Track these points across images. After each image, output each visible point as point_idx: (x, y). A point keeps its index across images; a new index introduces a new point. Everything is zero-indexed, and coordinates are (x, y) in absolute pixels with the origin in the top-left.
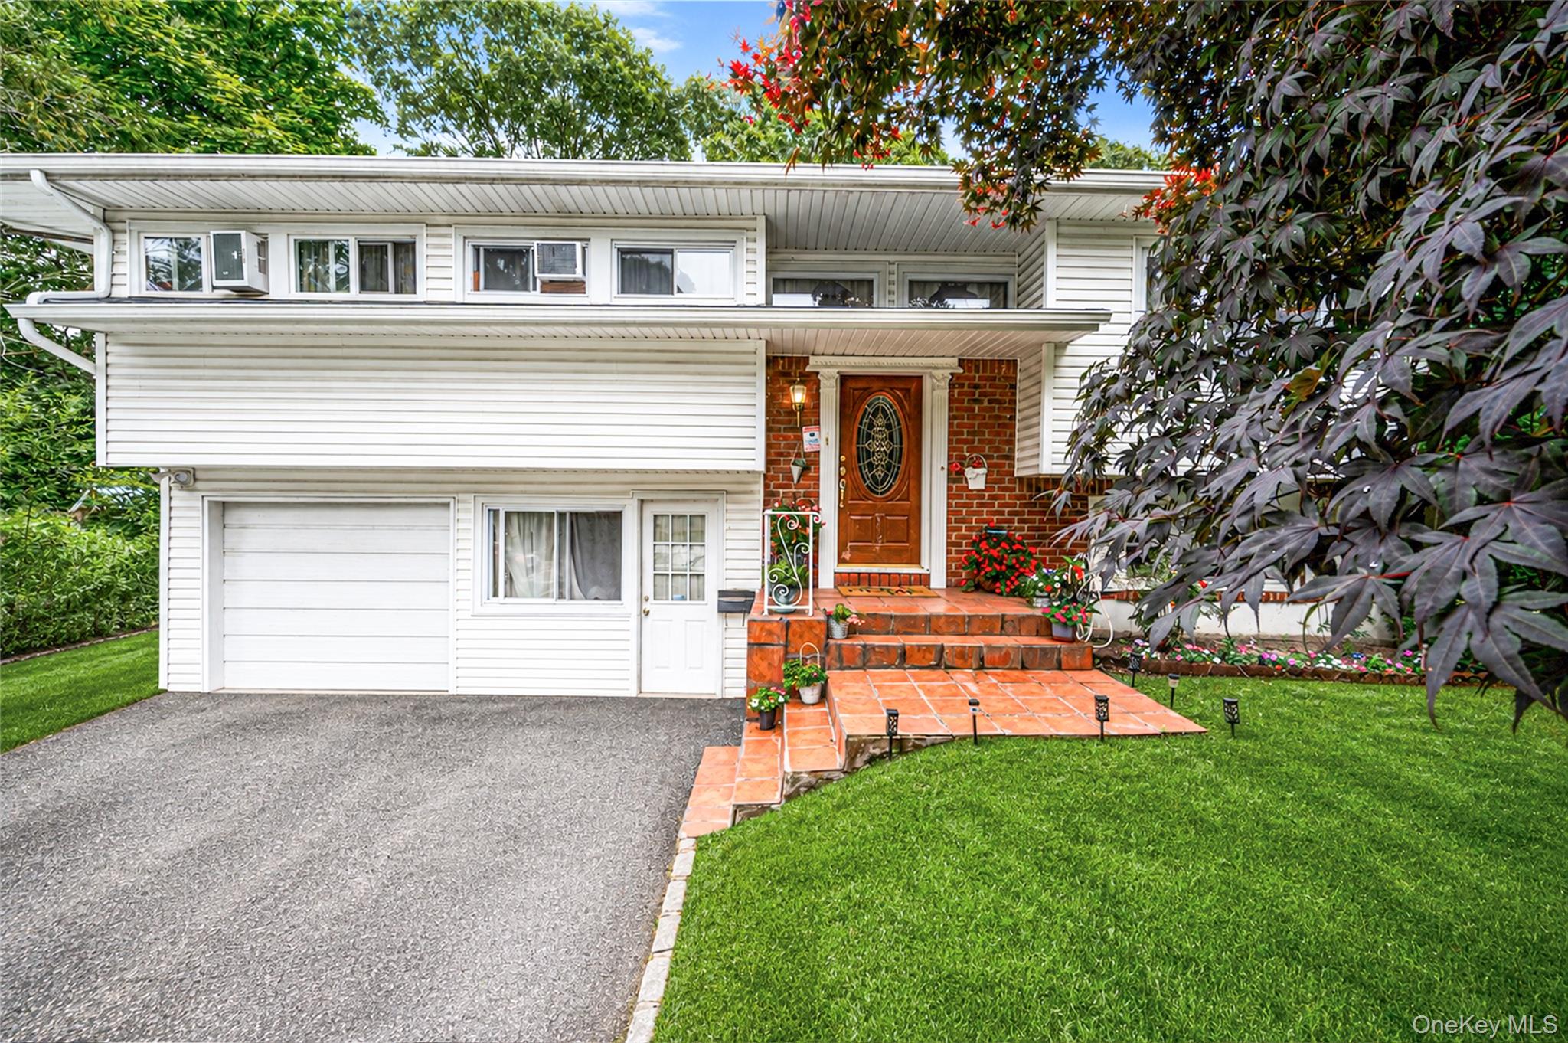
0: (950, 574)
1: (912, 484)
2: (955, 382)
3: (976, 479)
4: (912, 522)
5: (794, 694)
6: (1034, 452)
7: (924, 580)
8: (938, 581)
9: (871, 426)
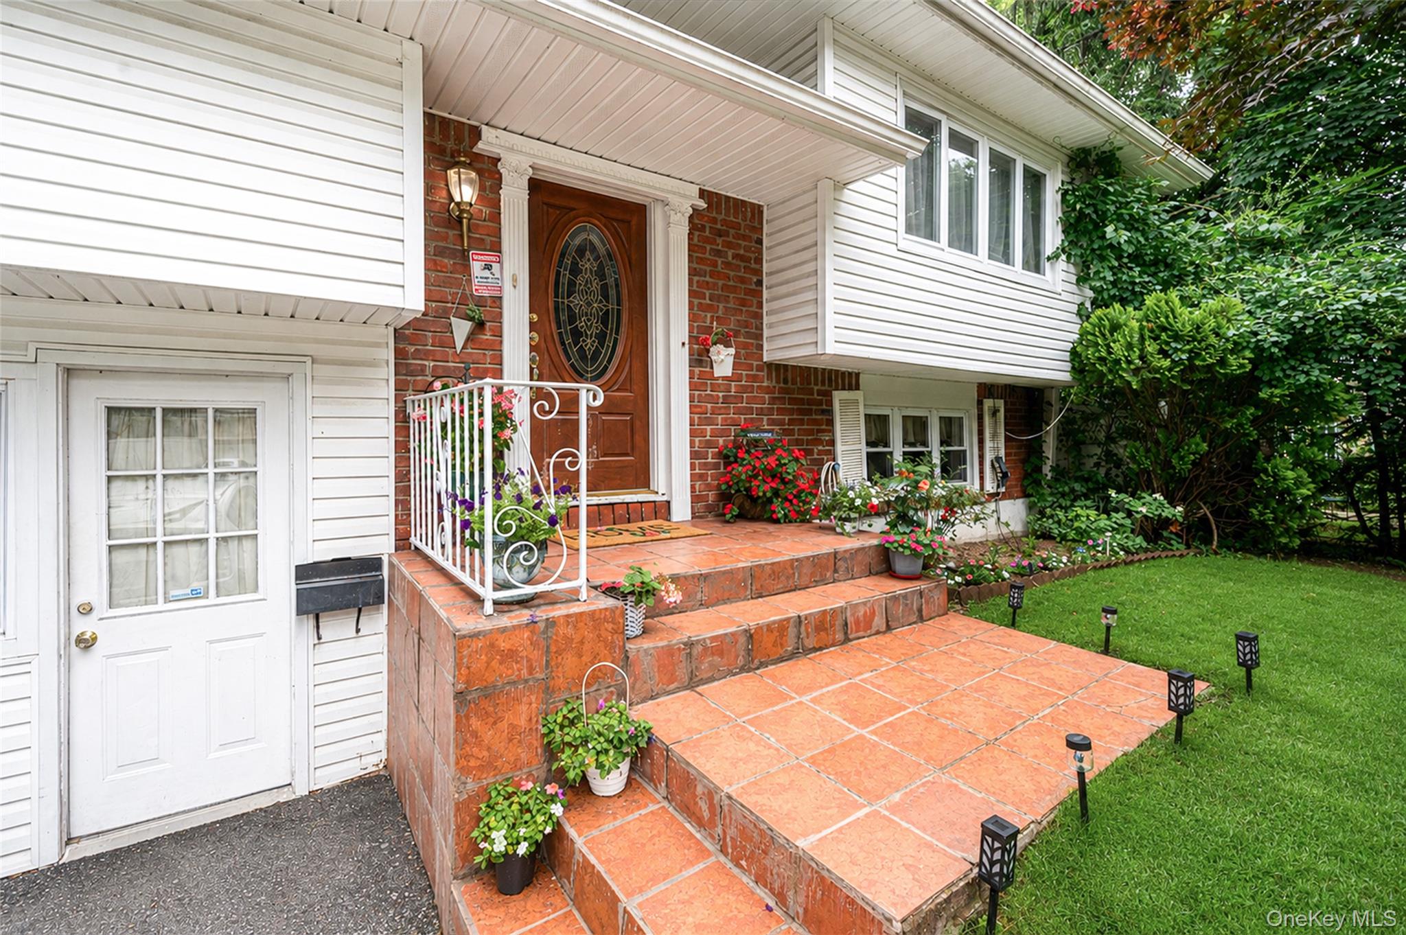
0: (695, 499)
1: (637, 365)
2: (696, 220)
3: (724, 360)
4: (638, 424)
5: (580, 790)
6: (810, 324)
7: (662, 510)
8: (682, 510)
9: (575, 271)
